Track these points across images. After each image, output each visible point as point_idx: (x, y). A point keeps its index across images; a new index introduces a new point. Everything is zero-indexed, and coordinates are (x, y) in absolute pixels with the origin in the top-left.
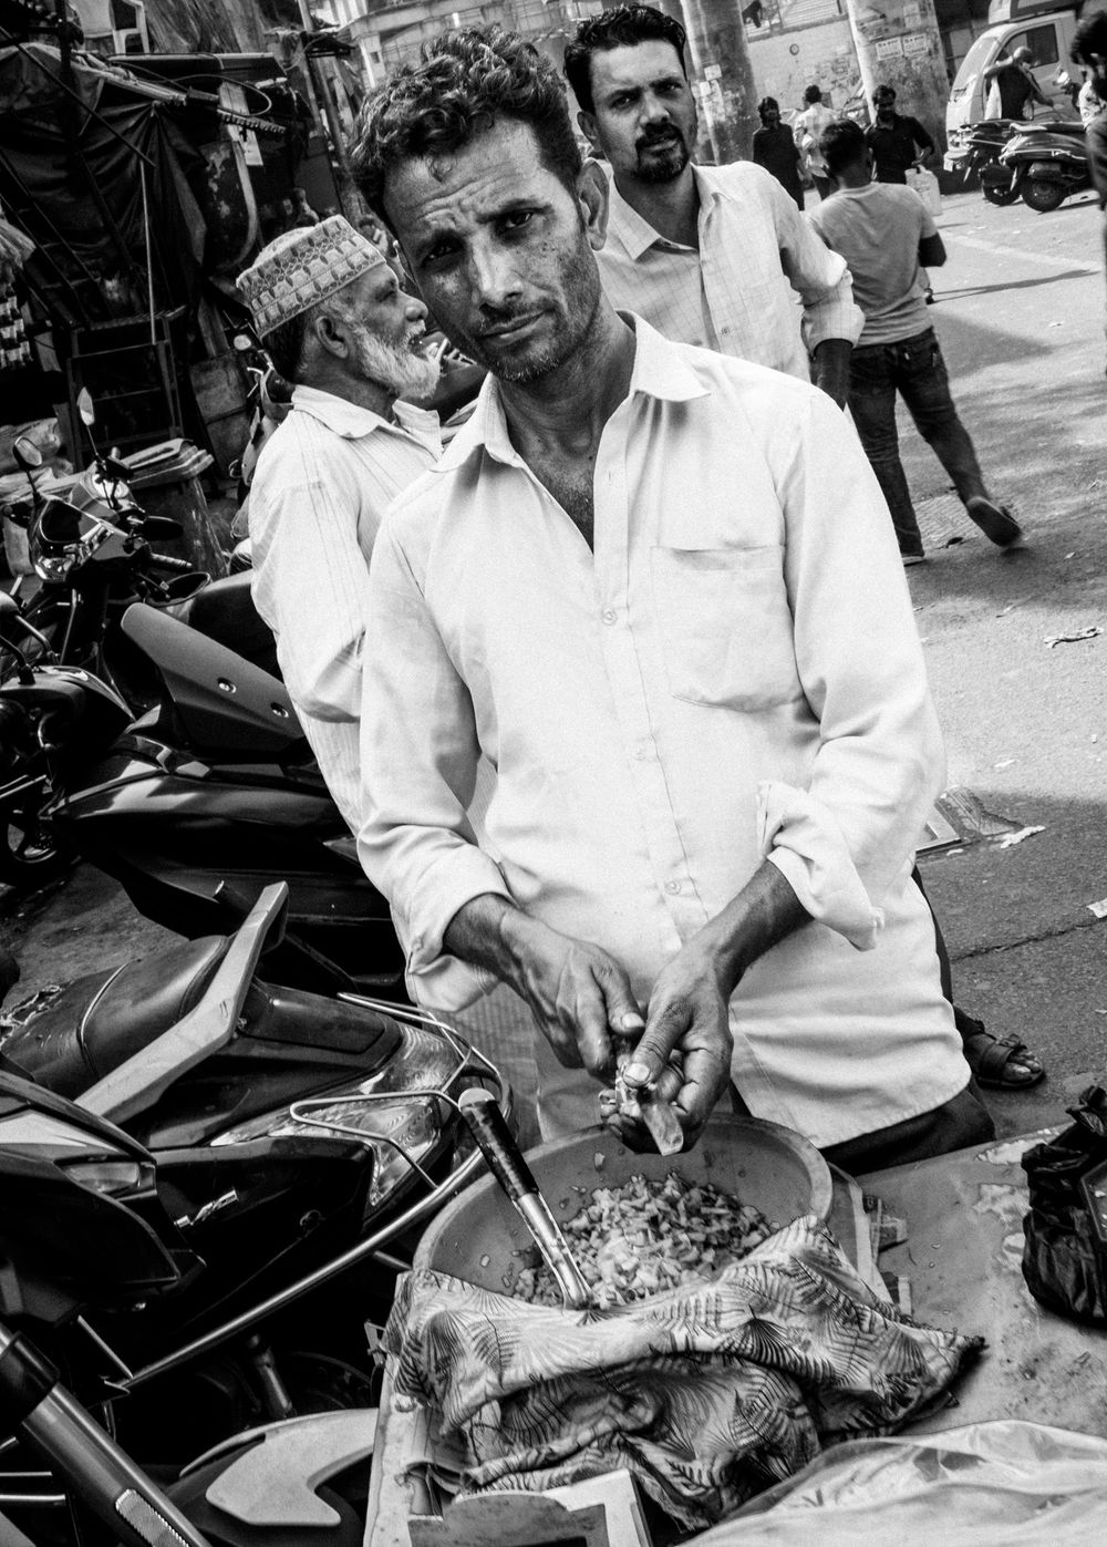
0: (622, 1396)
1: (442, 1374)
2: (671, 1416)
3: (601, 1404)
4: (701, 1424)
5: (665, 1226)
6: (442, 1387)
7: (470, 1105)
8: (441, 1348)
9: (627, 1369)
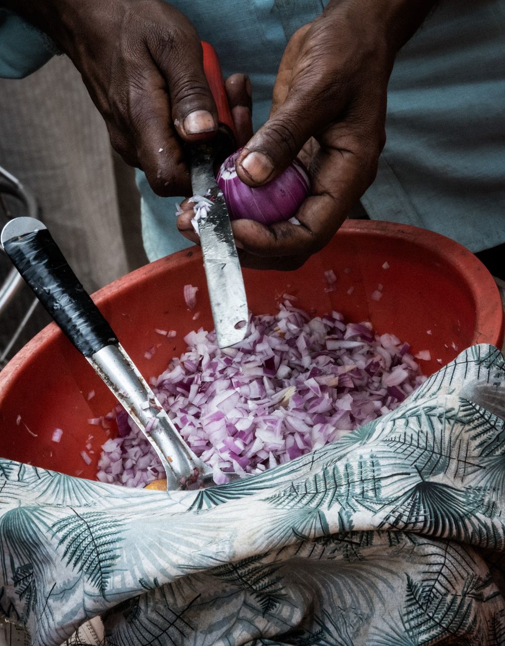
0: (259, 594)
1: (21, 587)
2: (323, 612)
3: (233, 606)
4: (365, 619)
5: (283, 371)
6: (24, 601)
7: (15, 239)
8: (18, 555)
9: (265, 561)
